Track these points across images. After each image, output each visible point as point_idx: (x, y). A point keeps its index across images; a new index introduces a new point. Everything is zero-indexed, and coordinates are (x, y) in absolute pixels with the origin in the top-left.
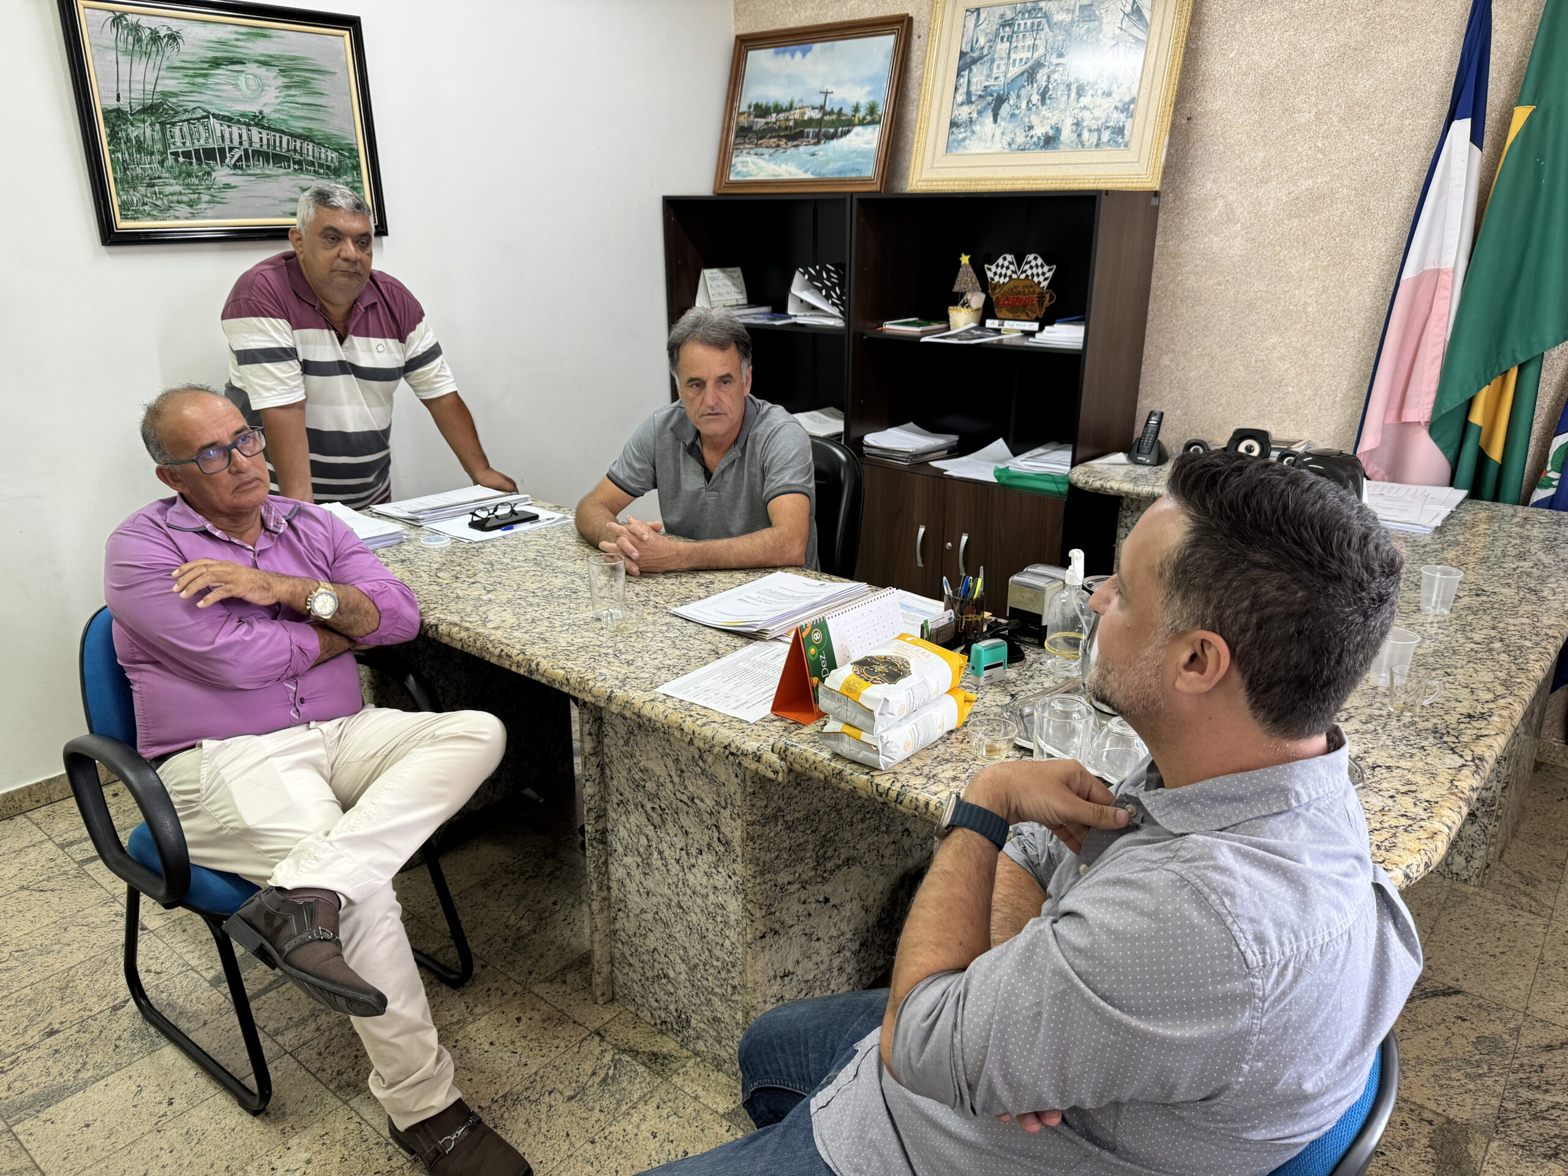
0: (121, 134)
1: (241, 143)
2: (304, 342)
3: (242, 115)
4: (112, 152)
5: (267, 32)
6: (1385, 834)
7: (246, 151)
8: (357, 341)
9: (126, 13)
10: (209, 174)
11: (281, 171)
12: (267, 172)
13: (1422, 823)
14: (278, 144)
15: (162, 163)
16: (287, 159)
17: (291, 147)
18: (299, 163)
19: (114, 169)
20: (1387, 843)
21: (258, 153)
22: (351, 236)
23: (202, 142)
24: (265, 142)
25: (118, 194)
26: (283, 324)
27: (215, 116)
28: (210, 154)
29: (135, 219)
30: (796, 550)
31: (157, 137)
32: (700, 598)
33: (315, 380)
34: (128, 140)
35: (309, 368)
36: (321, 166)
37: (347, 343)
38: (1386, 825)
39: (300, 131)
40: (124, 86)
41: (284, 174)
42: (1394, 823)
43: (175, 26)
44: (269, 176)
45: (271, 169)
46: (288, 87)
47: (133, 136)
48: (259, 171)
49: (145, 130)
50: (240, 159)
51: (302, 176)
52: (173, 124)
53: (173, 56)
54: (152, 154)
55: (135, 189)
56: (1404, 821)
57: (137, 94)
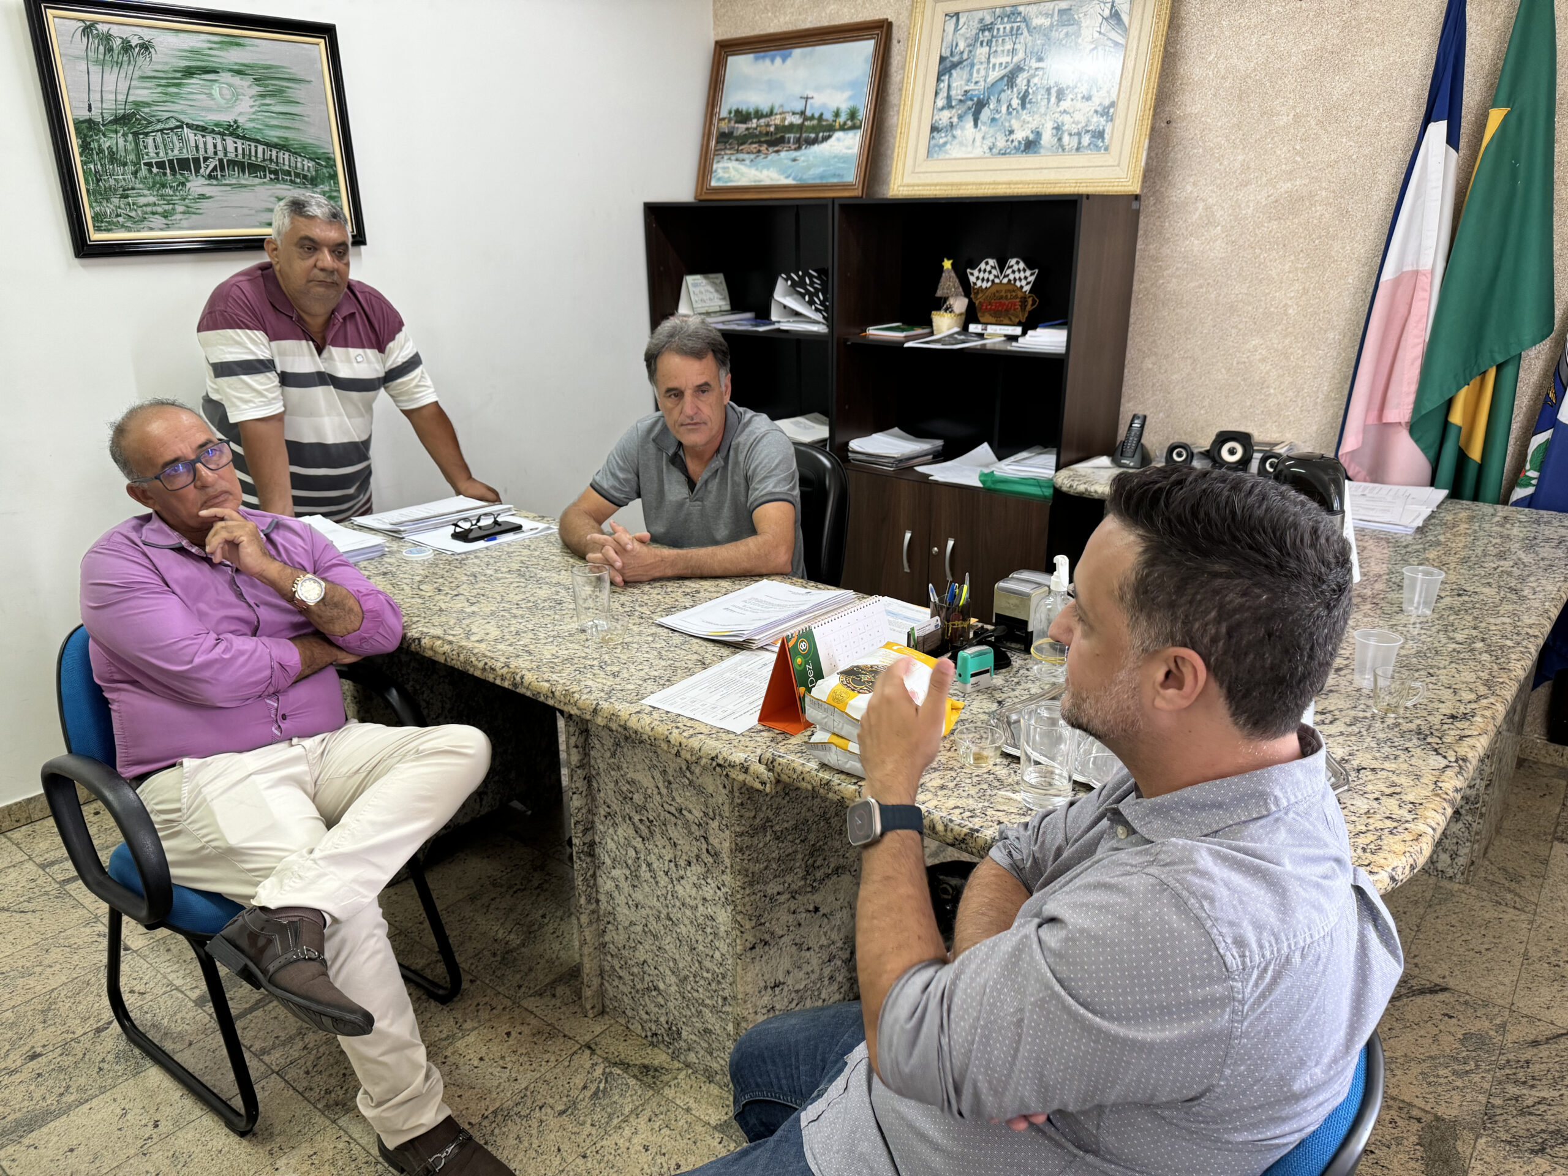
0: (93, 145)
1: (215, 153)
2: (282, 353)
3: (217, 125)
4: (84, 163)
5: (241, 41)
6: (1370, 837)
7: (221, 161)
8: (336, 352)
9: (97, 22)
10: (183, 184)
11: (257, 181)
12: (243, 182)
13: (1407, 825)
14: (253, 153)
15: (135, 174)
16: (264, 169)
17: (267, 156)
18: (275, 172)
19: (86, 180)
20: (1372, 846)
21: (232, 163)
22: (328, 246)
23: (176, 152)
24: (240, 151)
25: (91, 206)
26: (259, 335)
27: (189, 126)
28: (184, 164)
29: (108, 230)
30: (782, 557)
31: (130, 147)
32: (686, 608)
33: (294, 392)
34: (101, 150)
35: (287, 380)
36: (297, 175)
37: (325, 354)
38: (1371, 828)
39: (275, 140)
40: (96, 96)
41: (260, 184)
42: (1379, 825)
43: (147, 34)
44: (245, 186)
45: (246, 179)
46: (263, 96)
47: (105, 147)
48: (234, 181)
49: (117, 141)
50: (215, 169)
51: (278, 186)
52: (147, 134)
53: (144, 65)
54: (125, 164)
55: (108, 200)
56: (1389, 824)
57: (109, 105)
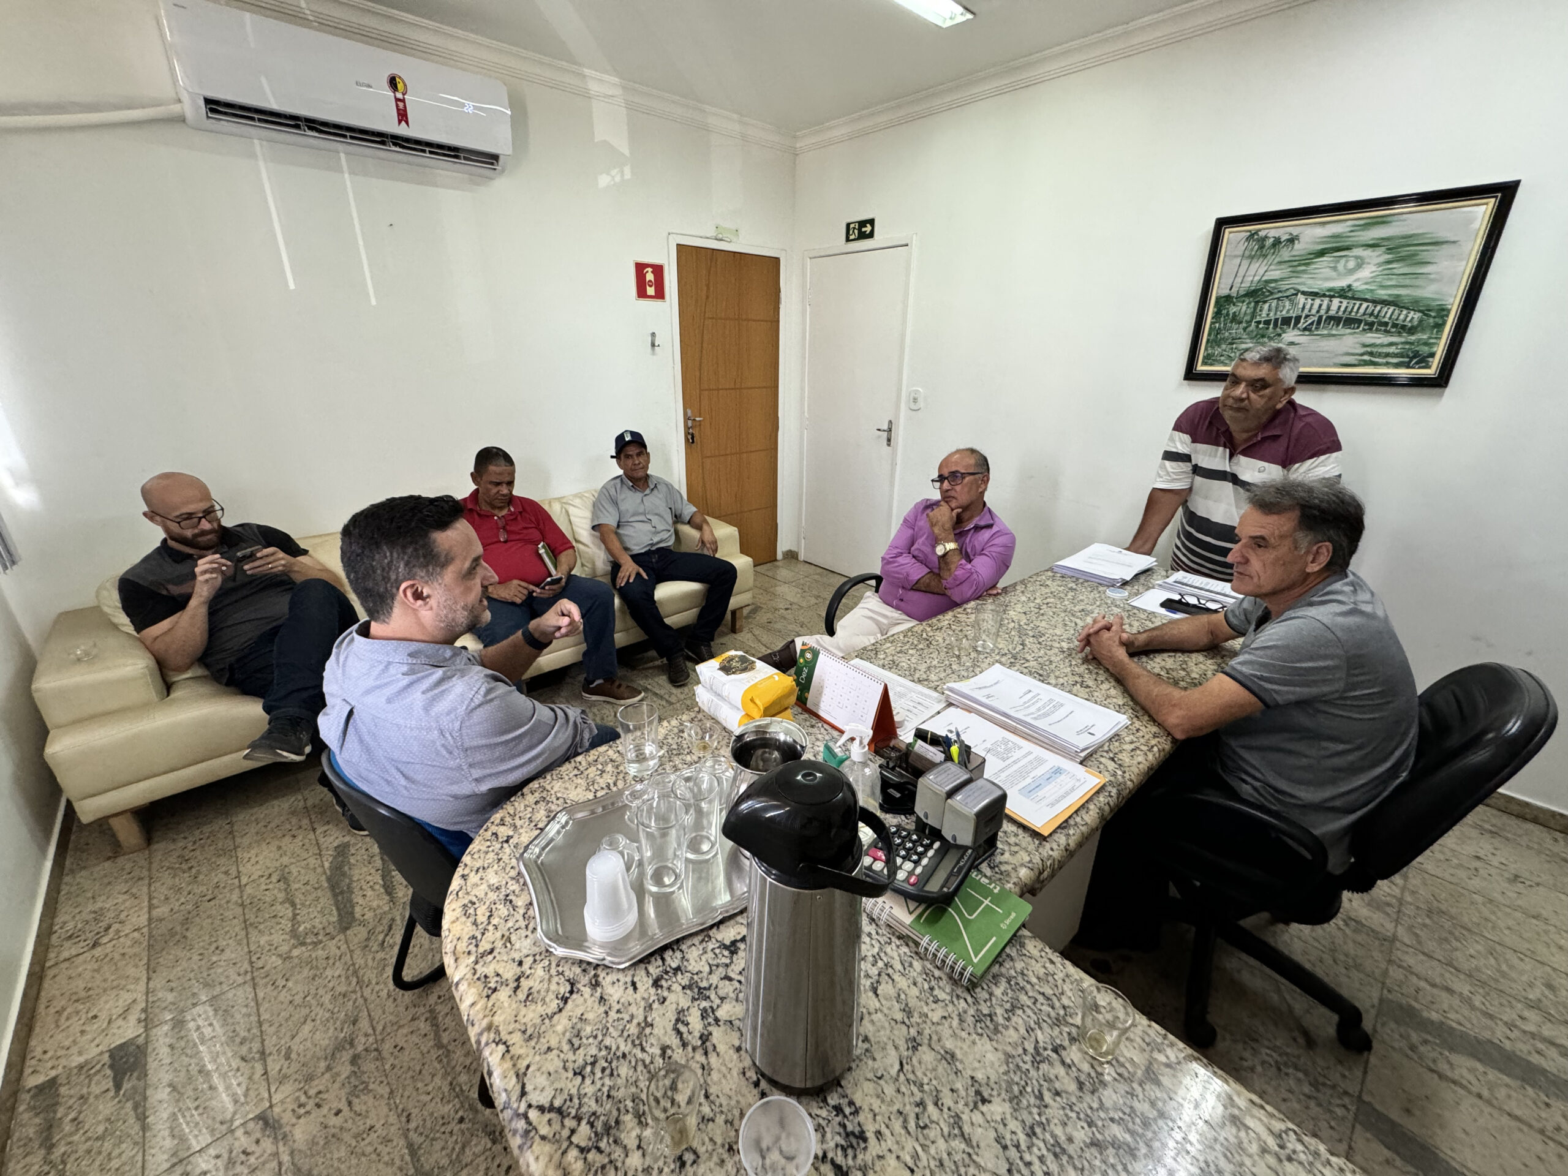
0: (1224, 312)
1: (1318, 312)
2: (1196, 452)
3: (1329, 290)
4: (1212, 323)
5: (1389, 219)
7: (1320, 318)
8: (1243, 460)
9: (1260, 230)
10: (1280, 335)
11: (1349, 331)
12: (1334, 332)
14: (1355, 309)
15: (1245, 329)
16: (1359, 321)
17: (1369, 311)
18: (1371, 324)
19: (1209, 335)
21: (1330, 318)
22: (1246, 381)
23: (1284, 312)
24: (1342, 309)
25: (1206, 349)
27: (1304, 293)
28: (1286, 321)
29: (1211, 365)
31: (1249, 311)
33: (1199, 480)
34: (1228, 314)
35: (1197, 470)
36: (1395, 325)
37: (1235, 459)
39: (1386, 298)
40: (1239, 280)
41: (1350, 334)
43: (1295, 231)
44: (1334, 335)
45: (1341, 330)
46: (1389, 262)
47: (1231, 312)
48: (1325, 332)
49: (1242, 308)
50: (1312, 323)
51: (1370, 335)
52: (1265, 302)
53: (1285, 254)
54: (1241, 322)
55: (1219, 346)
57: (1246, 285)
